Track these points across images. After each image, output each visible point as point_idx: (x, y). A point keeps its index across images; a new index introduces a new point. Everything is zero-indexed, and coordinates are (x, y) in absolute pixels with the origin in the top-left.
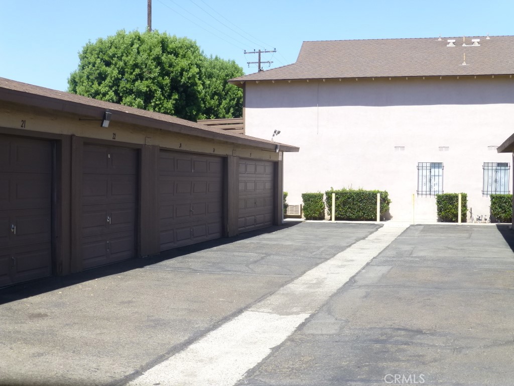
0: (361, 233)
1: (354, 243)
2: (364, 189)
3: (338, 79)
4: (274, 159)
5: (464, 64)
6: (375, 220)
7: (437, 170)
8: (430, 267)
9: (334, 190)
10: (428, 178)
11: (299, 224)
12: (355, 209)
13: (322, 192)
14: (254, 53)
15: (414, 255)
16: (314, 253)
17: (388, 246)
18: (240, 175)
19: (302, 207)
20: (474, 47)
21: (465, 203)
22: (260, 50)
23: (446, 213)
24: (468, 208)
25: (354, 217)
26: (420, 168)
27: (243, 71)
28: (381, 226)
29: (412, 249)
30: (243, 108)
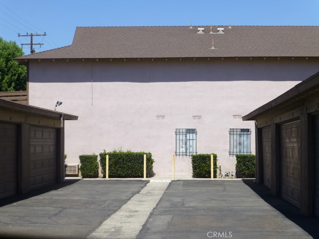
0: (134, 188)
1: (132, 197)
2: (132, 151)
3: (109, 59)
4: (57, 126)
5: (213, 48)
6: (143, 177)
7: (191, 135)
8: (205, 215)
9: (107, 152)
10: (184, 141)
11: (79, 182)
12: (125, 168)
13: (96, 154)
14: (27, 36)
15: (187, 206)
16: (102, 206)
17: (161, 199)
18: (31, 140)
19: (80, 167)
20: (220, 34)
21: (216, 162)
22: (32, 34)
23: (200, 170)
24: (217, 166)
25: (124, 174)
26: (178, 133)
27: (23, 51)
28: (148, 182)
29: (182, 200)
30: (27, 83)
